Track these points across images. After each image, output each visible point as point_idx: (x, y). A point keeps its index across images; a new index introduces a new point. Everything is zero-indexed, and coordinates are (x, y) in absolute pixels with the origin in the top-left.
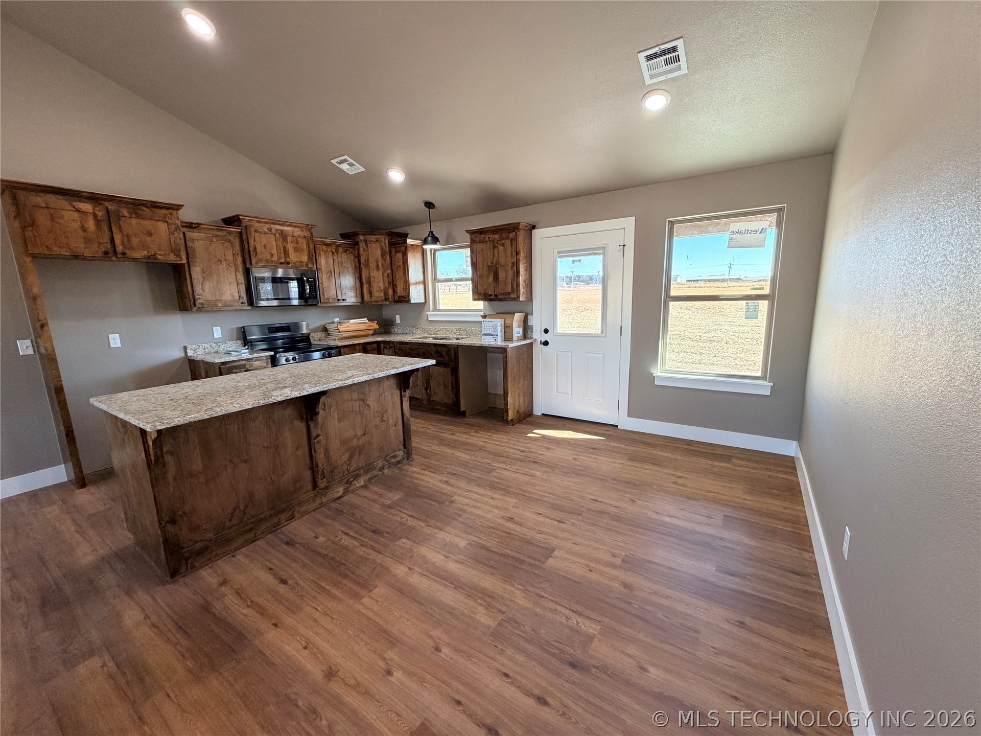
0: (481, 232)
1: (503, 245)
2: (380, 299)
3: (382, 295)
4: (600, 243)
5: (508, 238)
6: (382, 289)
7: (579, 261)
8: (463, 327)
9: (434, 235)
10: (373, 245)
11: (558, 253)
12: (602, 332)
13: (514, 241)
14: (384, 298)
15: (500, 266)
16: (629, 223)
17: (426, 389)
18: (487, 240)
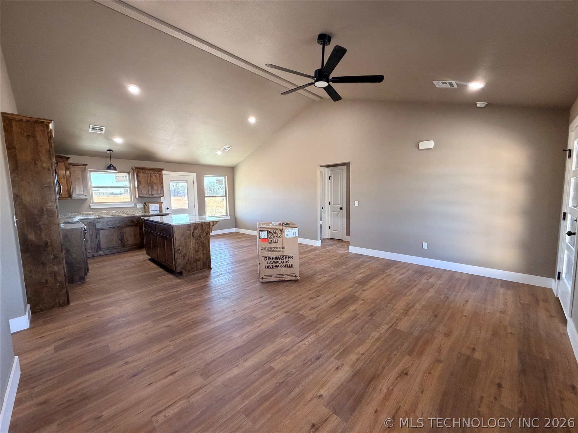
0: (143, 169)
1: (155, 176)
2: (66, 196)
3: (67, 193)
4: (186, 179)
5: (158, 174)
6: (67, 190)
7: (179, 184)
8: (120, 210)
9: (113, 165)
10: (61, 164)
11: (170, 180)
12: (188, 207)
13: (161, 175)
14: (68, 196)
15: (153, 184)
16: (195, 175)
17: (121, 240)
18: (147, 172)
